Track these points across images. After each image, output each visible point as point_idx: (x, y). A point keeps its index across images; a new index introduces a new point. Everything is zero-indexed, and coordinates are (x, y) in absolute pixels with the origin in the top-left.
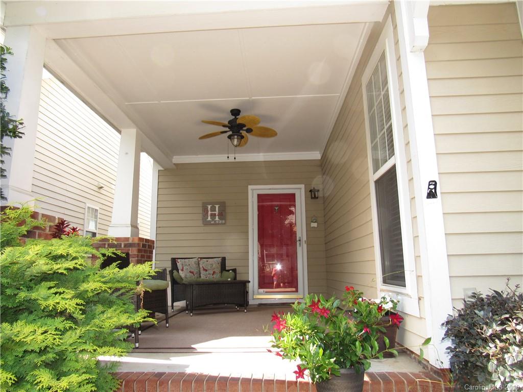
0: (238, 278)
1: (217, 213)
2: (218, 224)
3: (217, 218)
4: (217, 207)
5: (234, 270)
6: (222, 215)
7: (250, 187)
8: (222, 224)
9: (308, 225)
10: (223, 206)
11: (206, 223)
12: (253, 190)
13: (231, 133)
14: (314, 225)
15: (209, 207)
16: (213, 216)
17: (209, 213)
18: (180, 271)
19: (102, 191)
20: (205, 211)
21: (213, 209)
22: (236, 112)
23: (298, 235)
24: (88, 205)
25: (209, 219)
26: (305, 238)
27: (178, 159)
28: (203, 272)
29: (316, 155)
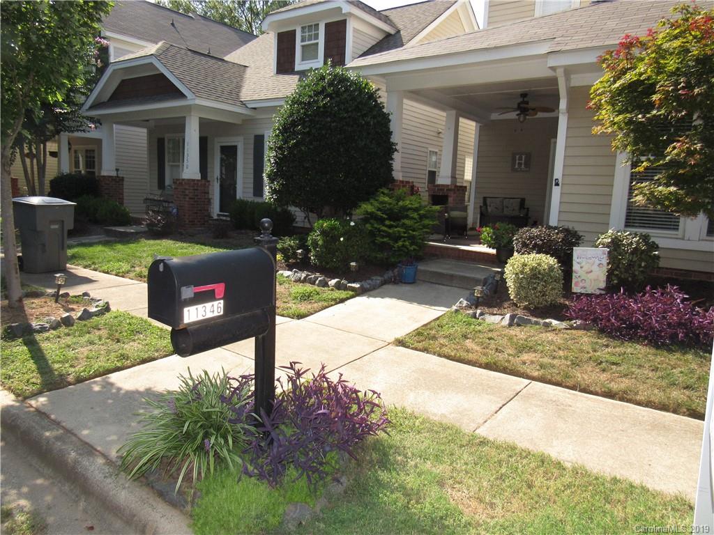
1: (523, 162)
2: (523, 171)
3: (523, 166)
4: (523, 157)
6: (527, 164)
8: (526, 171)
10: (529, 157)
11: (514, 170)
15: (517, 157)
16: (520, 164)
17: (517, 162)
18: (488, 207)
19: (441, 135)
20: (514, 159)
21: (520, 159)
22: (524, 95)
24: (430, 149)
25: (517, 167)
27: (495, 117)
28: (505, 209)
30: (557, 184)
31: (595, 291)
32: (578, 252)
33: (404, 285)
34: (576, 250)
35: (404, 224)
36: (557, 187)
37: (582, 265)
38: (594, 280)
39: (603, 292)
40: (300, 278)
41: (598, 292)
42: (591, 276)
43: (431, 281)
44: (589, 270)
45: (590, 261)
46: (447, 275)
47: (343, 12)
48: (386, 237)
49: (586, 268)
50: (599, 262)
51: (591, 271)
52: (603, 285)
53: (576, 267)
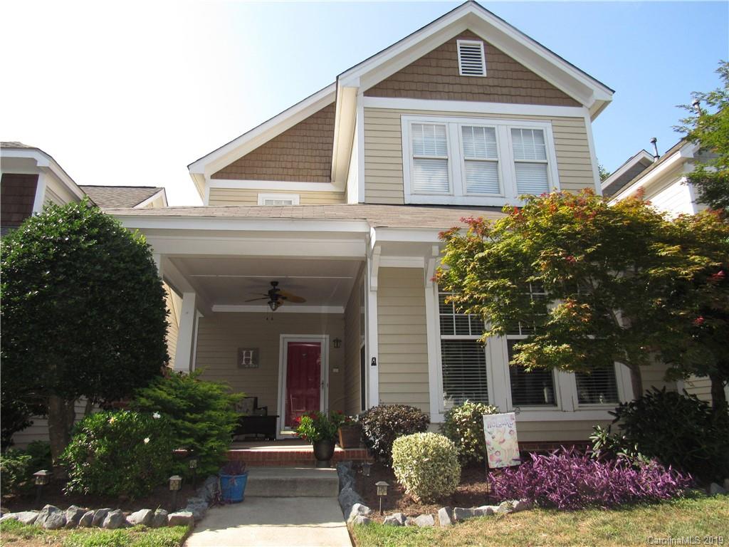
0: (269, 414)
1: (251, 357)
2: (252, 368)
3: (251, 362)
4: (251, 352)
5: (266, 408)
6: (255, 360)
7: (282, 336)
8: (255, 368)
9: (331, 370)
10: (256, 351)
11: (240, 366)
12: (284, 338)
13: (270, 300)
14: (336, 370)
15: (244, 352)
16: (247, 360)
17: (244, 357)
20: (240, 356)
21: (248, 354)
22: (274, 283)
23: (322, 379)
25: (244, 363)
26: (327, 382)
27: (217, 308)
29: (340, 310)
30: (374, 364)
31: (510, 463)
32: (488, 420)
33: (234, 505)
34: (486, 418)
35: (210, 417)
36: (373, 366)
37: (494, 434)
38: (508, 450)
39: (519, 463)
40: (65, 520)
41: (514, 464)
42: (505, 446)
43: (264, 494)
44: (501, 440)
45: (501, 429)
46: (286, 482)
47: (38, 165)
48: (189, 436)
49: (498, 437)
50: (510, 429)
51: (504, 441)
52: (517, 455)
53: (488, 438)
